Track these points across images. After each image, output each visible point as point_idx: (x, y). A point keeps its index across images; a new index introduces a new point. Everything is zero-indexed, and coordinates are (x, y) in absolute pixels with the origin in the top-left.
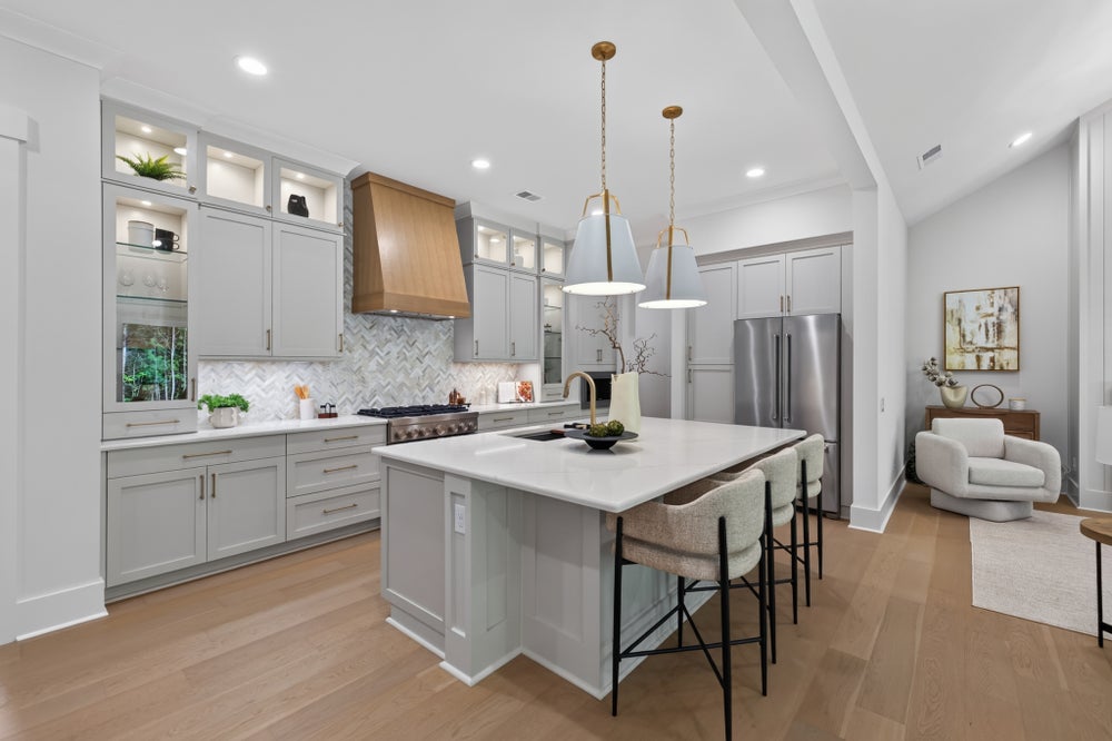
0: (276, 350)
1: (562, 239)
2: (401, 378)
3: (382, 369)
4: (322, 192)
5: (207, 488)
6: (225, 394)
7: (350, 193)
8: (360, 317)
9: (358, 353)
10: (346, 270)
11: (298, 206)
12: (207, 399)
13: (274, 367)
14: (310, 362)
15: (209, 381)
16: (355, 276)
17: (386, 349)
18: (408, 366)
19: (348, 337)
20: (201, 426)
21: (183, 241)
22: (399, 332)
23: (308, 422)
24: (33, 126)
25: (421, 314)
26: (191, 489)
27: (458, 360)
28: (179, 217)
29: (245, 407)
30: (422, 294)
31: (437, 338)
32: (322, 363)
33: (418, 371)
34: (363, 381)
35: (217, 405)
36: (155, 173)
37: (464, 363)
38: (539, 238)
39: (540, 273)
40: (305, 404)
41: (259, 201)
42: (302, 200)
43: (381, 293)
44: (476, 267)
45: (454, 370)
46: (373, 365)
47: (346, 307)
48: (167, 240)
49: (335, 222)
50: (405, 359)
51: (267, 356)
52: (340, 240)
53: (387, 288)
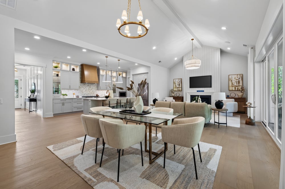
0: (71, 88)
1: (116, 70)
2: (88, 92)
3: (86, 91)
4: (77, 67)
5: (63, 104)
6: (64, 94)
7: (81, 66)
8: (82, 83)
9: (82, 89)
10: (80, 77)
11: (73, 70)
12: (62, 94)
13: (70, 91)
14: (75, 90)
15: (63, 92)
16: (82, 78)
17: (86, 88)
18: (90, 90)
19: (80, 86)
20: (62, 97)
21: (60, 75)
22: (88, 85)
23: (75, 97)
24: (46, 65)
25: (91, 83)
26: (61, 104)
27: (98, 89)
28: (59, 72)
29: (67, 96)
30: (91, 80)
31: (94, 86)
32: (77, 90)
33: (91, 91)
34: (83, 93)
35: (64, 95)
36: (56, 67)
37: (99, 90)
38: (111, 71)
39: (112, 76)
40: (75, 95)
41: (68, 69)
42: (74, 68)
43: (85, 80)
44: (100, 76)
45: (97, 91)
46: (84, 90)
47: (80, 82)
48: (57, 75)
49: (78, 71)
50: (89, 89)
51: (70, 89)
52: (79, 74)
53: (86, 80)
